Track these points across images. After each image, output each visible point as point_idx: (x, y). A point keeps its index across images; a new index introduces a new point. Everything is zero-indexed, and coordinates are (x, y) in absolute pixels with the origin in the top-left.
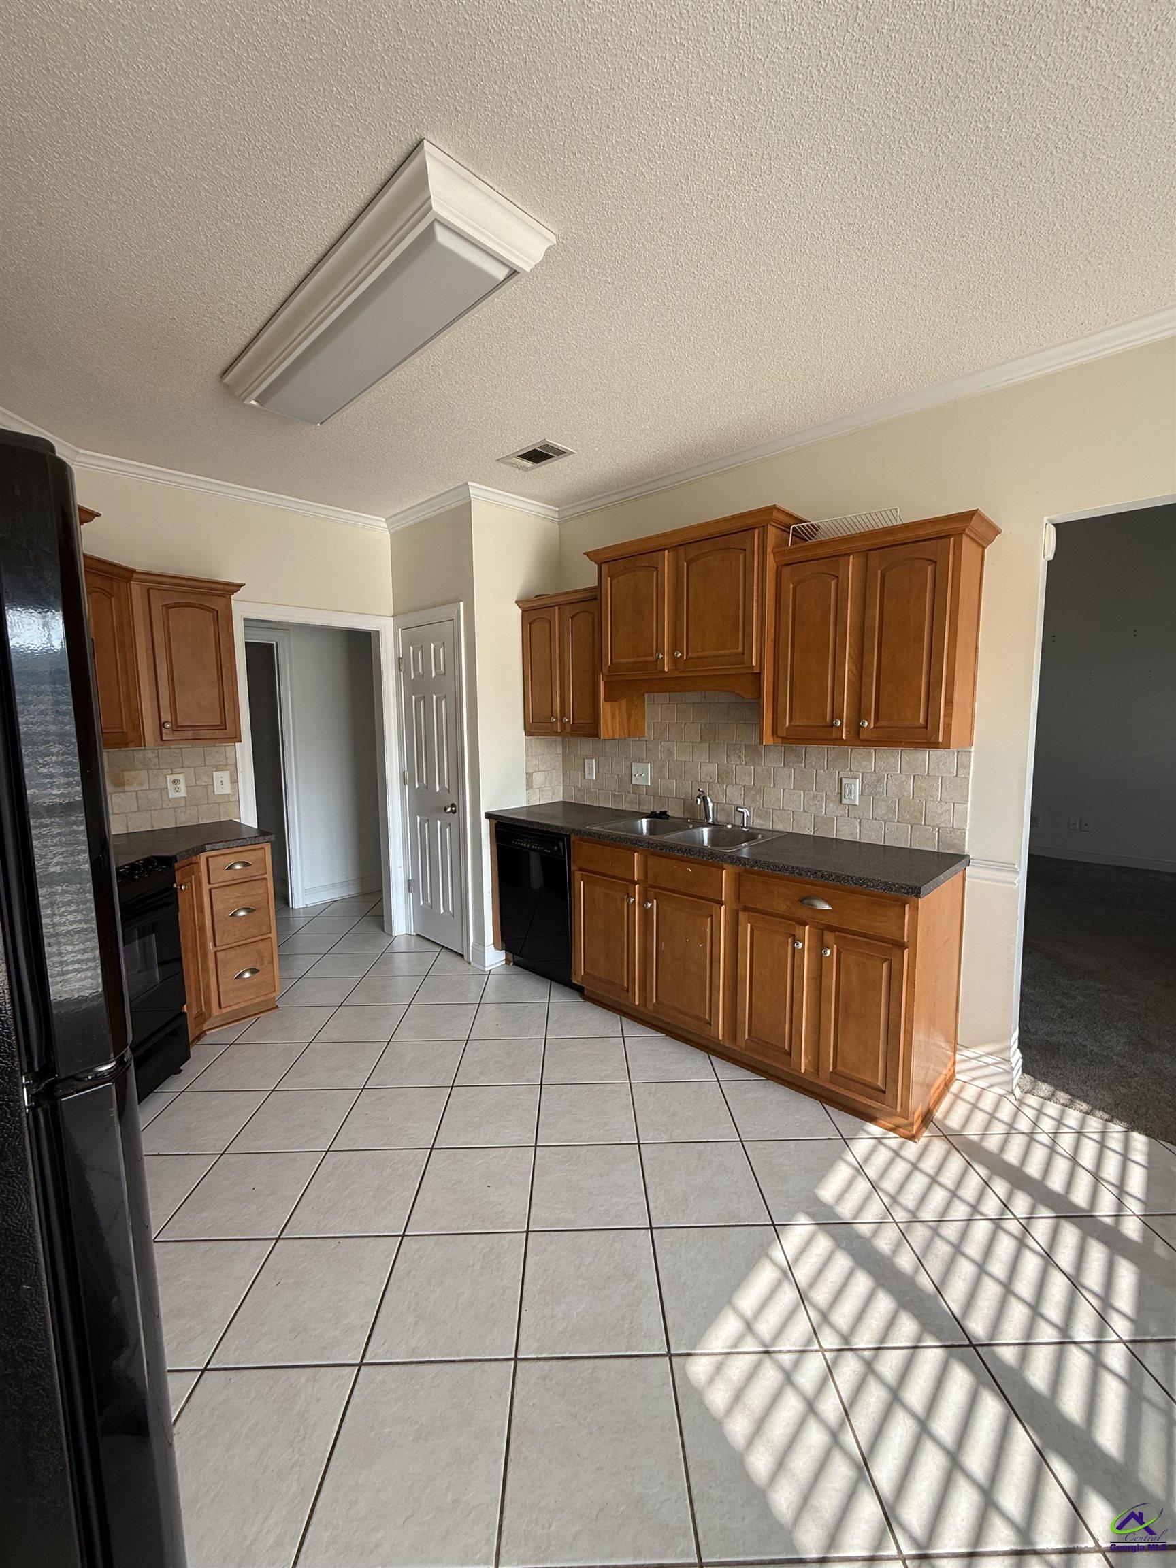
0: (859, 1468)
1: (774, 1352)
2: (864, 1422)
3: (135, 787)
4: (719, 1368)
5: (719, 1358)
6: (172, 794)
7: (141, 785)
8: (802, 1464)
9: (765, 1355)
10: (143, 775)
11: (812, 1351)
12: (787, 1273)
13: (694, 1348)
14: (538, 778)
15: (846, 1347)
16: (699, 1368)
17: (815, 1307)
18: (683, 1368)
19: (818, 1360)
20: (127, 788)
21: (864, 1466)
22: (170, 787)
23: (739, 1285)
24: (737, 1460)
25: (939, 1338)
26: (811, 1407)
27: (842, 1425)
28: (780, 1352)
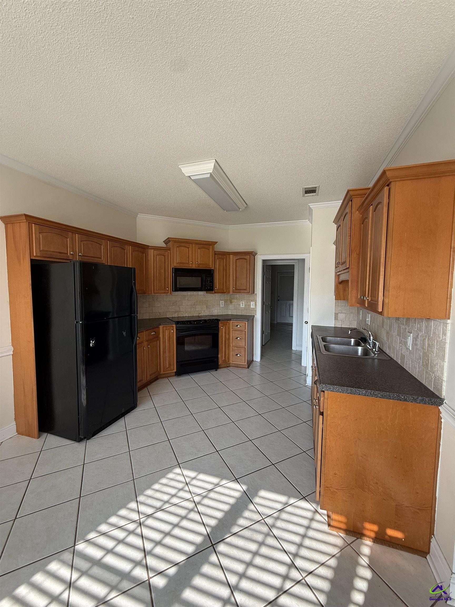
0: (160, 508)
1: (188, 486)
2: (173, 509)
3: (234, 303)
4: (179, 474)
5: (181, 473)
6: (241, 306)
7: (235, 303)
8: (158, 495)
9: (186, 484)
10: (236, 301)
11: (191, 495)
12: (217, 485)
13: (182, 468)
14: (341, 316)
15: (196, 504)
16: (178, 470)
17: (208, 494)
18: (176, 467)
19: (189, 496)
20: (233, 304)
21: (160, 509)
22: (241, 304)
23: (207, 474)
24: (156, 482)
25: (211, 533)
26: (173, 496)
27: (171, 504)
28: (188, 487)
